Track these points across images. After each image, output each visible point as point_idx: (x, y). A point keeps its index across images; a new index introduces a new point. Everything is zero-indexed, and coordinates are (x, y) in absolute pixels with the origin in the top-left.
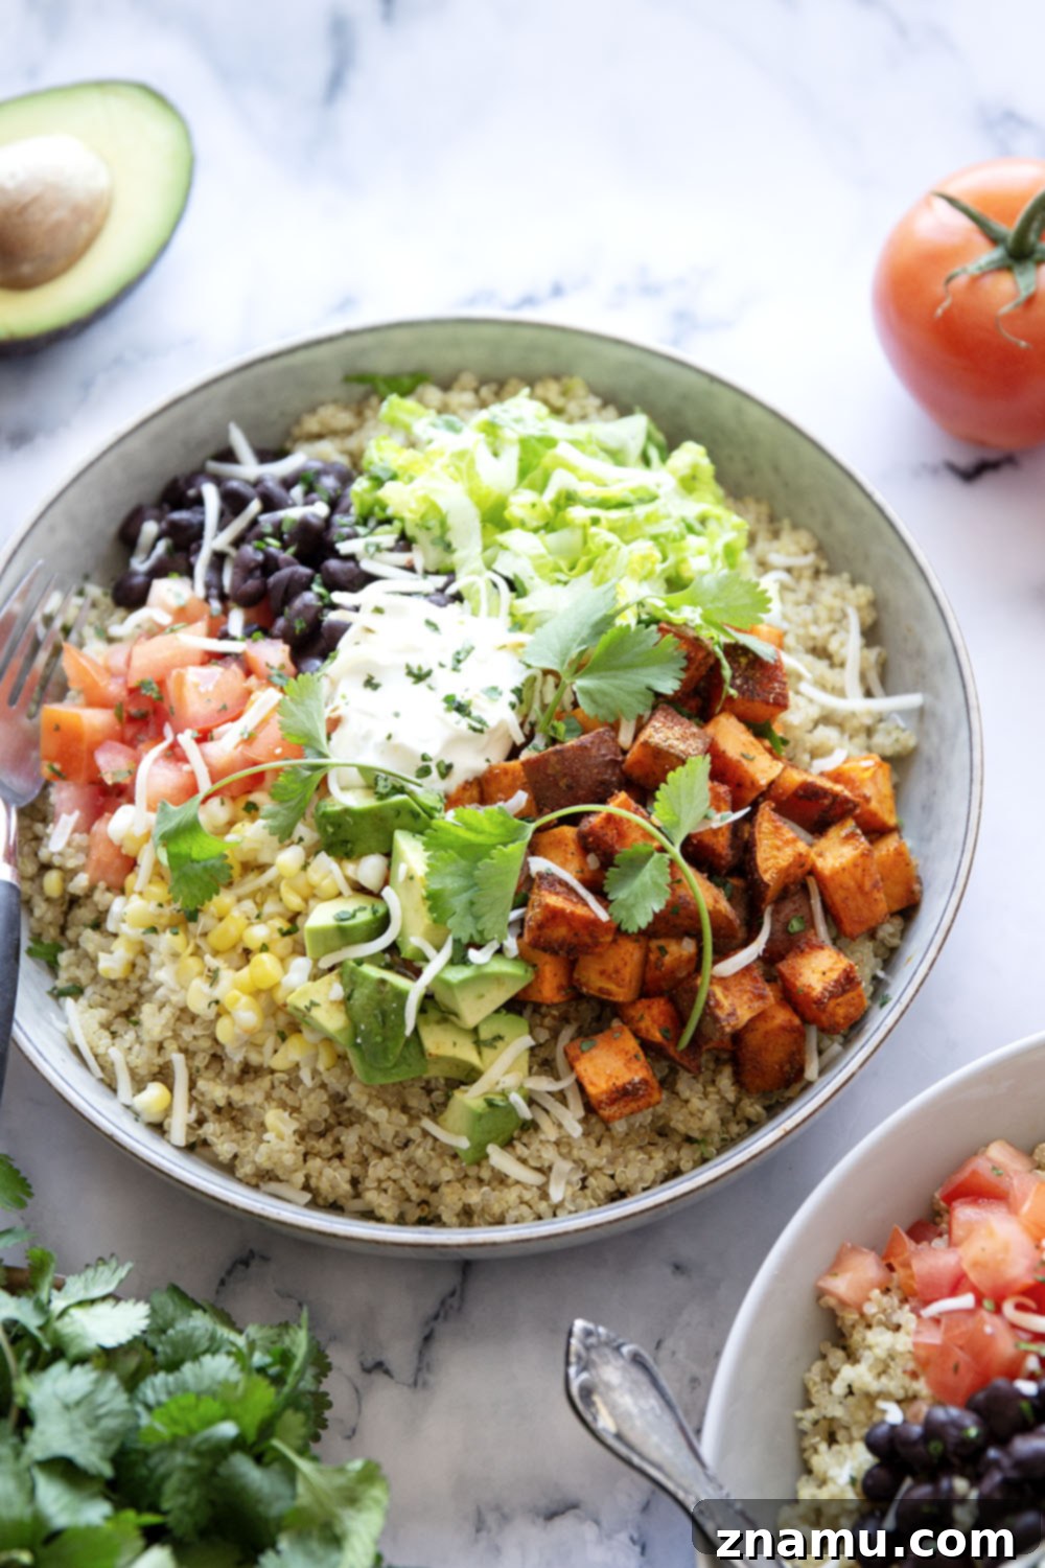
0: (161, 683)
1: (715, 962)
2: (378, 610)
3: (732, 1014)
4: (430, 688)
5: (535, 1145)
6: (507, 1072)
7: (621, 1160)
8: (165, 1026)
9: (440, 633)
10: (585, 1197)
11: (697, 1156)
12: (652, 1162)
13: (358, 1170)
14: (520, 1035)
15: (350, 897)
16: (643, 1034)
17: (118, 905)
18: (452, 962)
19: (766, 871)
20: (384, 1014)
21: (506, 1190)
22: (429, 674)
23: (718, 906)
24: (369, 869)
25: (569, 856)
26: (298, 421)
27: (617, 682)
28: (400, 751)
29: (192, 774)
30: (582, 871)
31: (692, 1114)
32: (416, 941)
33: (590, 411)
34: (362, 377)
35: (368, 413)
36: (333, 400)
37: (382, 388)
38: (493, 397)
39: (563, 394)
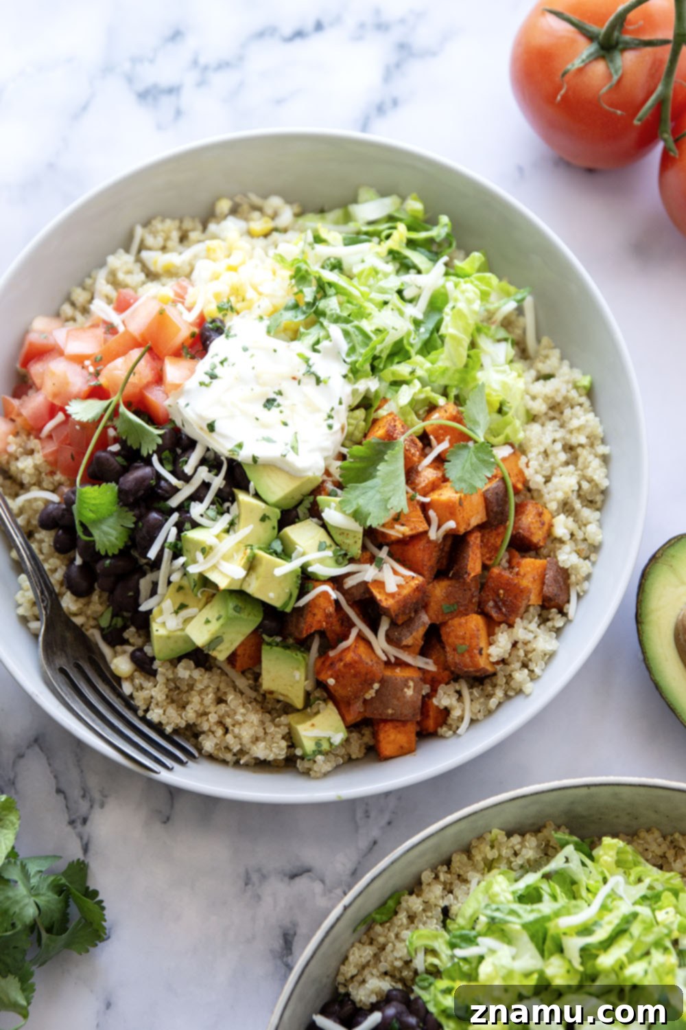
26: (338, 973)
33: (517, 847)
34: (364, 921)
35: (382, 940)
36: (353, 946)
37: (378, 917)
38: (449, 876)
39: (492, 847)
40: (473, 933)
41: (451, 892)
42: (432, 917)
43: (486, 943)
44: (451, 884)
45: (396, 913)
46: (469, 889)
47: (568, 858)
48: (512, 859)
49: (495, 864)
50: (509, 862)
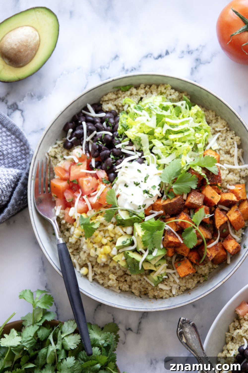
0: (77, 180)
1: (207, 246)
2: (126, 167)
3: (211, 256)
4: (140, 187)
5: (169, 282)
6: (162, 270)
7: (187, 282)
8: (86, 257)
9: (141, 173)
10: (180, 292)
11: (204, 280)
12: (194, 282)
13: (130, 284)
14: (164, 263)
15: (125, 235)
16: (191, 260)
17: (72, 229)
18: (149, 254)
19: (218, 226)
20: (134, 265)
21: (163, 292)
22: (139, 184)
23: (207, 237)
24: (129, 230)
25: (173, 225)
26: (102, 97)
27: (182, 185)
28: (134, 205)
29: (87, 205)
30: (176, 229)
31: (203, 271)
32: (140, 249)
33: (172, 93)
34: (117, 87)
35: (119, 95)
36: (111, 92)
37: (122, 89)
38: (148, 89)
39: (165, 89)
40: (142, 108)
41: (146, 94)
42: (137, 98)
43: (144, 113)
44: (148, 92)
45: (128, 90)
46: (151, 96)
47: (183, 104)
48: (169, 96)
49: (163, 94)
50: (167, 96)
